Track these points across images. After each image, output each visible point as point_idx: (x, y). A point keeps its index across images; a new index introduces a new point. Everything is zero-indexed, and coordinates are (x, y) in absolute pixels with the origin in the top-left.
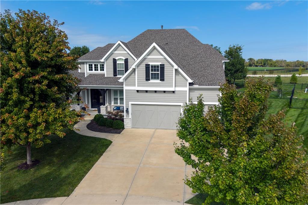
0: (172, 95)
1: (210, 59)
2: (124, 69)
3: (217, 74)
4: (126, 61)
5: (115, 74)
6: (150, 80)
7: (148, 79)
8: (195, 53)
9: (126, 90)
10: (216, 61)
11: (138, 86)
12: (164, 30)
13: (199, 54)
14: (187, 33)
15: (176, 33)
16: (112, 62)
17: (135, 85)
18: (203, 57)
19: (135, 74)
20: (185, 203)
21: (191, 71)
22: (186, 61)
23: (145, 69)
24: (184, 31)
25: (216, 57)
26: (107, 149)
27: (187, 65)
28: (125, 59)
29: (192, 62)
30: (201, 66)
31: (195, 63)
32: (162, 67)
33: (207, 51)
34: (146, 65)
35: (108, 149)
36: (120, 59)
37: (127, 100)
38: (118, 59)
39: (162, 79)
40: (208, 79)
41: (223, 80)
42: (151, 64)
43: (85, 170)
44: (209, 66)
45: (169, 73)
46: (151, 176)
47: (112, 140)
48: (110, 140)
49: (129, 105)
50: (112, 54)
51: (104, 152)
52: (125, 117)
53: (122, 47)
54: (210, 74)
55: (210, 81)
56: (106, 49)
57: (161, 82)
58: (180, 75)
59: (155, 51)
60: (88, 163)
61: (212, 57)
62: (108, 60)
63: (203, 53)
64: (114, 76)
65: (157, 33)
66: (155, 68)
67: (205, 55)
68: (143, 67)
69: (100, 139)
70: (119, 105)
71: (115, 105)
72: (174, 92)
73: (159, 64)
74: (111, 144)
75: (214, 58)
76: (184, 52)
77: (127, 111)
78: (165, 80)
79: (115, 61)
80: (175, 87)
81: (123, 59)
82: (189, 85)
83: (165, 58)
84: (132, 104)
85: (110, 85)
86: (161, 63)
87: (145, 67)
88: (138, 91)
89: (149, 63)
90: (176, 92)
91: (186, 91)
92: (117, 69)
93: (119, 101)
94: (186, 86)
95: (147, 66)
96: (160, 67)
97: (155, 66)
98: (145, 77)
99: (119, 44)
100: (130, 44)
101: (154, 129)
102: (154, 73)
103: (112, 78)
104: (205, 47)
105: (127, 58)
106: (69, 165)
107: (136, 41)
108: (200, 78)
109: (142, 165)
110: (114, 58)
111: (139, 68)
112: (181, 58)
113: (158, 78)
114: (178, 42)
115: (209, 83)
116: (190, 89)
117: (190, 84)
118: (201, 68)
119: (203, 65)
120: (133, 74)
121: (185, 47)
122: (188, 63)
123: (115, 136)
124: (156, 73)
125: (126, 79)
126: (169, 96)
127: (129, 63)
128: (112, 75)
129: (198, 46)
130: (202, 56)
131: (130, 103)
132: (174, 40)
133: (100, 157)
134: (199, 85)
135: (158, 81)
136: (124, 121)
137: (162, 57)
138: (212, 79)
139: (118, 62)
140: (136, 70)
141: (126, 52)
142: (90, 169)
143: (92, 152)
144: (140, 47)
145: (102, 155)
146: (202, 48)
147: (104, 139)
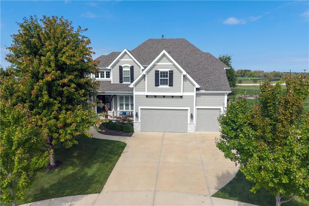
0: (180, 100)
1: (213, 66)
2: (130, 76)
3: (221, 80)
4: (132, 68)
5: (121, 81)
6: (159, 86)
7: (157, 85)
8: (197, 61)
9: (135, 95)
10: (218, 68)
11: (148, 91)
12: (165, 39)
13: (201, 62)
14: (188, 42)
15: (177, 42)
16: (119, 69)
17: (144, 91)
18: (206, 65)
19: (145, 80)
20: (212, 196)
21: (195, 77)
22: (189, 68)
23: (154, 75)
24: (184, 40)
25: (217, 65)
26: (123, 150)
27: (191, 72)
28: (131, 67)
29: (195, 69)
30: (205, 73)
31: (198, 70)
32: (171, 73)
33: (208, 59)
34: (156, 71)
35: (125, 150)
36: (126, 66)
37: (137, 105)
38: (124, 67)
39: (171, 85)
40: (213, 85)
41: (227, 85)
42: (160, 70)
43: (108, 169)
44: (212, 73)
45: (178, 78)
46: (172, 173)
47: (126, 142)
48: (124, 142)
49: (138, 109)
50: (118, 61)
51: (121, 153)
52: (134, 121)
53: (128, 55)
54: (214, 80)
55: (215, 87)
56: (110, 57)
57: (170, 87)
58: (188, 81)
59: (165, 58)
60: (110, 163)
61: (214, 64)
62: (115, 67)
63: (205, 61)
64: (120, 82)
65: (159, 42)
66: (164, 74)
67: (207, 63)
68: (153, 74)
69: (114, 142)
70: (124, 110)
71: (121, 110)
72: (181, 97)
73: (168, 70)
74: (126, 146)
75: (216, 65)
76: (187, 60)
77: (137, 115)
78: (174, 85)
79: (121, 68)
80: (183, 92)
81: (129, 67)
82: (196, 91)
83: (174, 65)
84: (141, 109)
85: (118, 91)
86: (170, 70)
87: (155, 74)
88: (147, 96)
89: (158, 70)
90: (183, 97)
91: (193, 96)
92: (123, 76)
93: (124, 106)
94: (193, 91)
95: (157, 73)
96: (169, 74)
97: (164, 73)
98: (154, 83)
99: (125, 51)
100: (134, 52)
101: (162, 132)
102: (163, 79)
103: (118, 84)
104: (206, 56)
105: (132, 65)
106: (91, 165)
107: (139, 50)
108: (205, 84)
109: (161, 164)
110: (120, 65)
111: (149, 74)
112: (185, 66)
113: (167, 84)
114: (179, 50)
115: (214, 88)
116: (197, 94)
117: (198, 89)
118: (205, 74)
119: (207, 72)
120: (143, 80)
121: (187, 56)
122: (192, 70)
123: (127, 138)
124: (165, 79)
125: (136, 85)
126: (176, 100)
127: (134, 71)
128: (118, 82)
129: (199, 54)
130: (204, 64)
131: (140, 107)
132: (176, 48)
133: (119, 158)
134: (205, 90)
135: (167, 87)
136: (134, 125)
137: (171, 64)
138: (217, 85)
139: (124, 70)
140: (146, 76)
141: (131, 60)
142: (112, 168)
143: (110, 153)
144: (144, 55)
145: (120, 156)
146: (203, 56)
147: (118, 141)
